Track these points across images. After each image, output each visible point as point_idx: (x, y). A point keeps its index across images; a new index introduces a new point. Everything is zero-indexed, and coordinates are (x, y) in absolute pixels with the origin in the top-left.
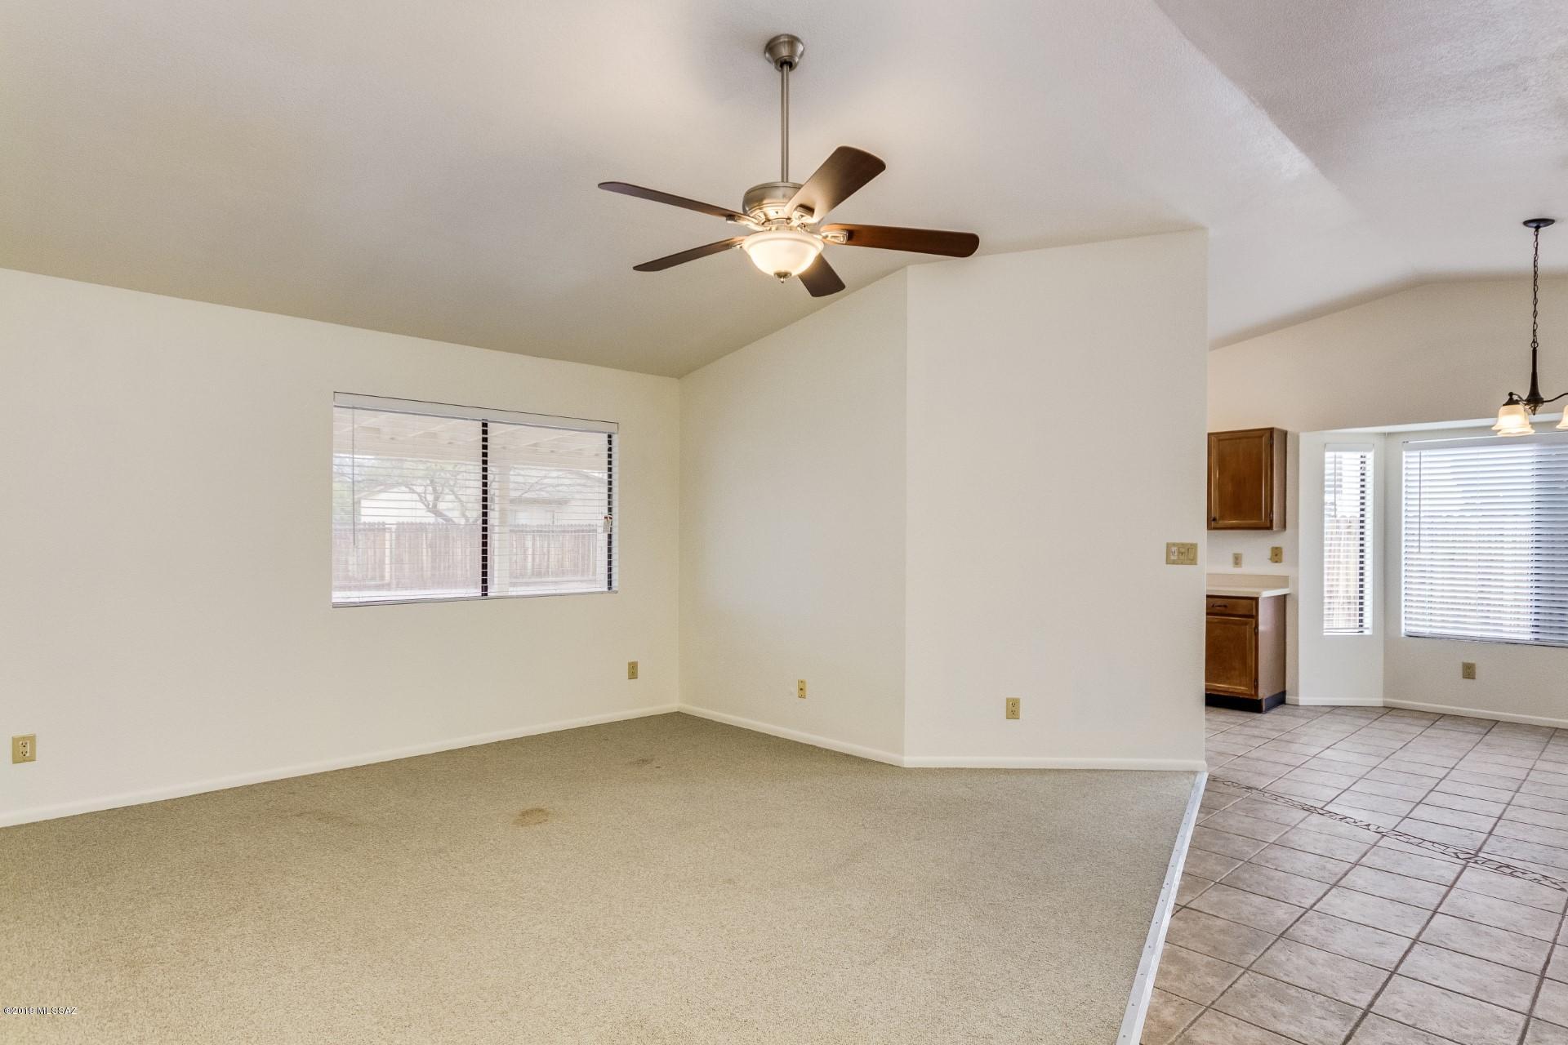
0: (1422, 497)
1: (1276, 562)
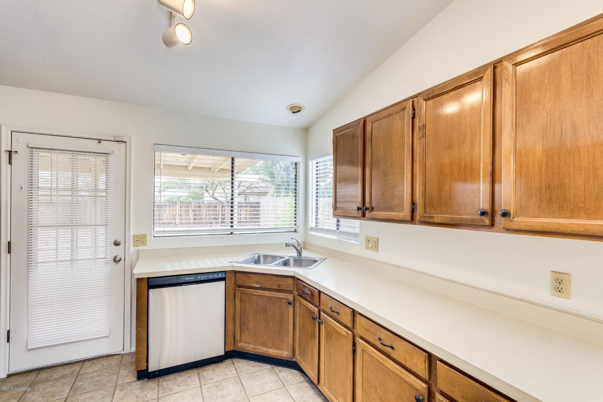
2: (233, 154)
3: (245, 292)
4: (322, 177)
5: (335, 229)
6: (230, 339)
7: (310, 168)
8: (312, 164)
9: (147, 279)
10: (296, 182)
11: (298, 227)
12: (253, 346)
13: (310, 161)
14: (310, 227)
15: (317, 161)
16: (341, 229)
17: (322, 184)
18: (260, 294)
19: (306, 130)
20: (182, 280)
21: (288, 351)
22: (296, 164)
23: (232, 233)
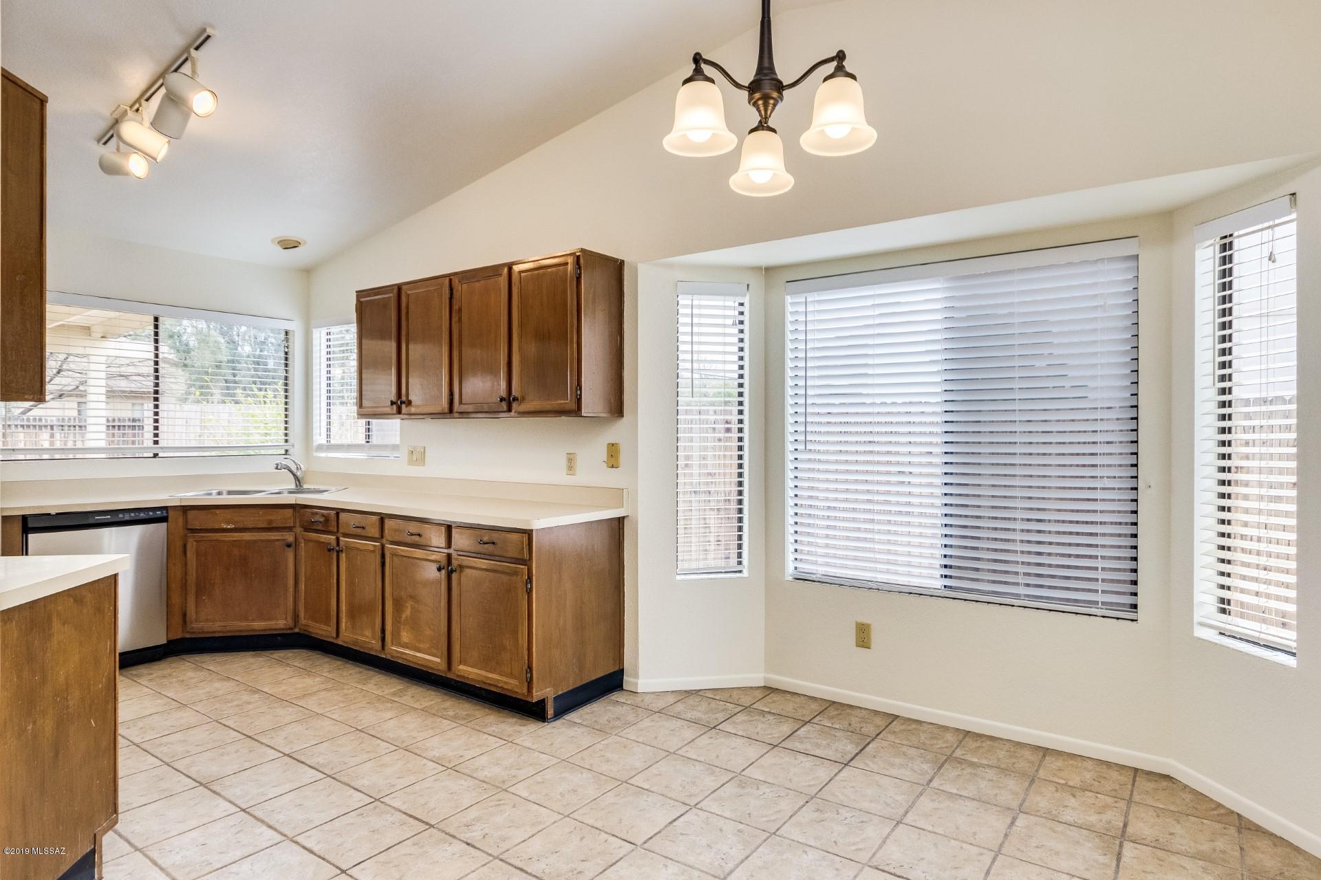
0: (809, 365)
1: (612, 467)
2: (157, 311)
3: (205, 539)
4: (337, 359)
5: (364, 442)
6: (177, 619)
7: (315, 342)
8: (319, 336)
9: (21, 518)
10: (286, 365)
11: (293, 446)
12: (222, 624)
13: (314, 330)
14: (315, 444)
15: (329, 331)
16: (375, 440)
17: (337, 372)
18: (235, 539)
19: (307, 272)
20: (91, 521)
21: (286, 619)
22: (287, 333)
23: (157, 454)
